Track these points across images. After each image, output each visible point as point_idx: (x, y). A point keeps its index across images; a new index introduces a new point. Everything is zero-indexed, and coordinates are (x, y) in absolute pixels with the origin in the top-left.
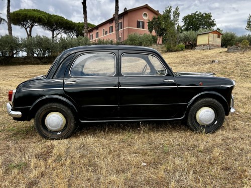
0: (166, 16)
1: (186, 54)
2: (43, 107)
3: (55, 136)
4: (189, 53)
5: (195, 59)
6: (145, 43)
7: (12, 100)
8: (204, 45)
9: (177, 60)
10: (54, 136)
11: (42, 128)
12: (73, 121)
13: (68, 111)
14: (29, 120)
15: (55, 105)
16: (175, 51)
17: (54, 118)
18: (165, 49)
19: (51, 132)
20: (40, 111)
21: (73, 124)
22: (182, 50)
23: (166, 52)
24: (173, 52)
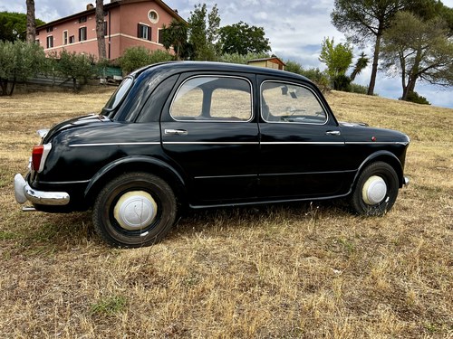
0: (198, 23)
3: (137, 239)
10: (133, 240)
11: (110, 226)
12: (174, 207)
15: (141, 177)
21: (173, 214)
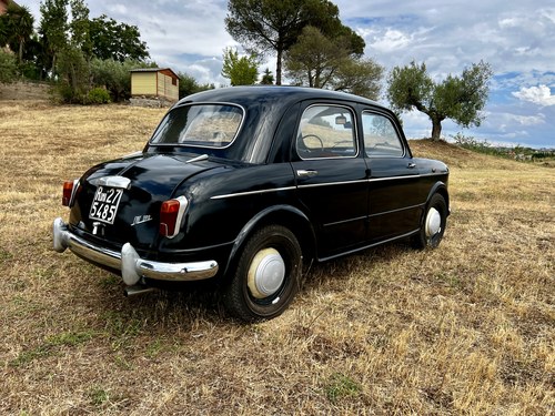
8: (148, 97)
10: (268, 310)
15: (276, 230)
16: (87, 104)
18: (58, 97)
22: (106, 103)
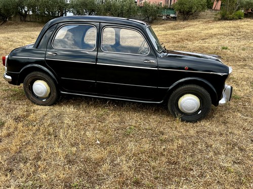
1: (243, 23)
2: (29, 74)
4: (247, 23)
5: (248, 31)
6: (196, 8)
7: (6, 65)
9: (226, 31)
10: (40, 102)
12: (55, 91)
13: (51, 81)
14: (19, 85)
15: (39, 74)
17: (39, 86)
19: (38, 97)
20: (28, 78)
21: (55, 94)
22: (240, 19)
23: (219, 20)
24: (228, 20)
